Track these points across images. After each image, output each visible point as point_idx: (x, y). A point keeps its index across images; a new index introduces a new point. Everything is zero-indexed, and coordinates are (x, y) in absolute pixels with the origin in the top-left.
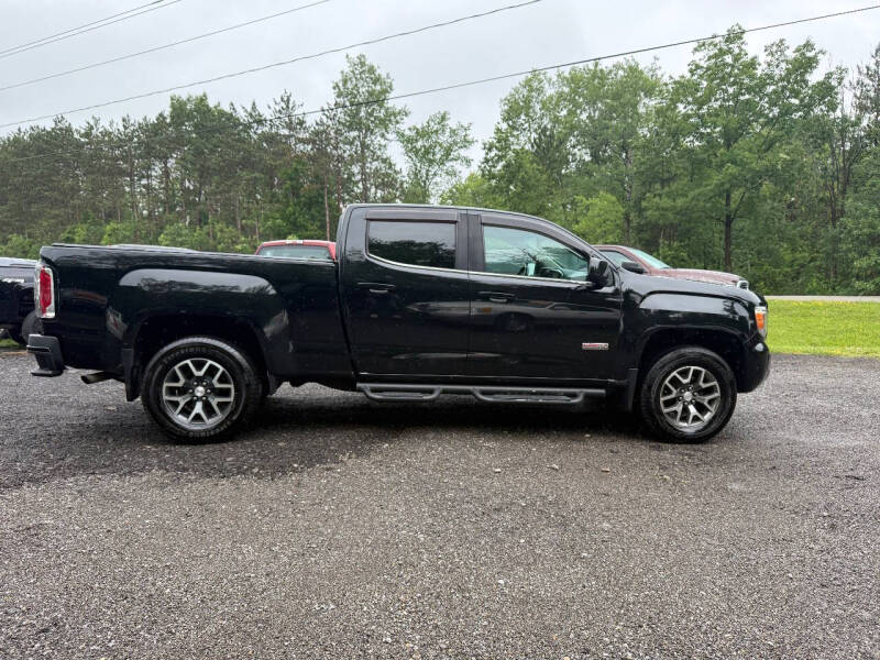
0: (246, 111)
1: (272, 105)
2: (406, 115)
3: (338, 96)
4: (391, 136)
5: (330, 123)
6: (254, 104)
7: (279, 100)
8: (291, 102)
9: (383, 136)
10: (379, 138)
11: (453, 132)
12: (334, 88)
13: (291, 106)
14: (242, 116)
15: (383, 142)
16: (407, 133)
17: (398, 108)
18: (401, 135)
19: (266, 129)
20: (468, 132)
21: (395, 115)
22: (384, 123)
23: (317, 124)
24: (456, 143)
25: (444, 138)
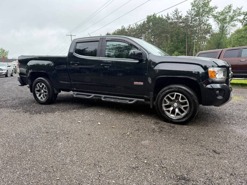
0: (166, 16)
1: (172, 13)
2: (216, 8)
3: (193, 7)
4: (210, 16)
5: (189, 15)
6: (168, 14)
7: (174, 11)
8: (178, 11)
9: (207, 17)
10: (206, 18)
11: (234, 11)
12: (191, 4)
13: (178, 12)
14: (164, 18)
15: (207, 19)
16: (216, 14)
17: (213, 6)
18: (213, 16)
19: (171, 21)
20: (241, 10)
21: (212, 9)
22: (208, 12)
23: (186, 17)
24: (235, 15)
25: (231, 14)
